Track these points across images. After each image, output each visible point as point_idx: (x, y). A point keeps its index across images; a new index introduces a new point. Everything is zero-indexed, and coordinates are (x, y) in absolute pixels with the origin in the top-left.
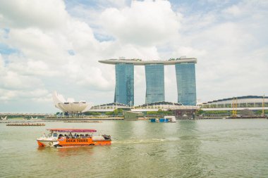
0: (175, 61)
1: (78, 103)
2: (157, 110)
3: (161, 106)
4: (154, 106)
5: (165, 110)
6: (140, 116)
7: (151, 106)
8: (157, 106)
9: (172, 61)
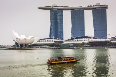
0: (92, 7)
2: (81, 42)
3: (83, 39)
4: (79, 39)
5: (87, 42)
6: (71, 47)
7: (76, 40)
8: (81, 39)
9: (90, 7)
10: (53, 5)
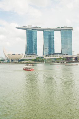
0: (60, 29)
1: (15, 54)
2: (59, 58)
7: (53, 56)
9: (58, 29)
10: (28, 26)
